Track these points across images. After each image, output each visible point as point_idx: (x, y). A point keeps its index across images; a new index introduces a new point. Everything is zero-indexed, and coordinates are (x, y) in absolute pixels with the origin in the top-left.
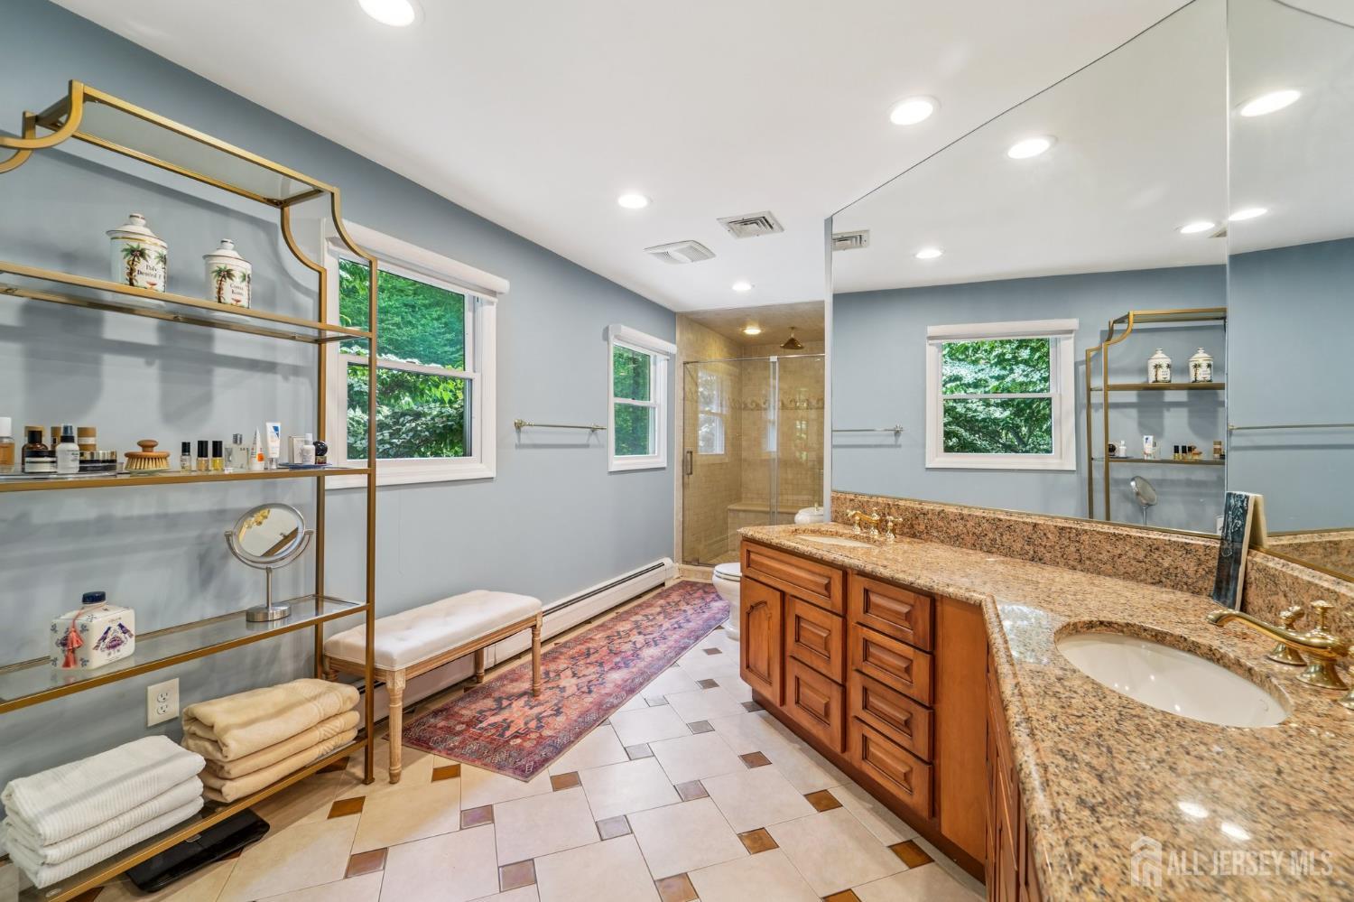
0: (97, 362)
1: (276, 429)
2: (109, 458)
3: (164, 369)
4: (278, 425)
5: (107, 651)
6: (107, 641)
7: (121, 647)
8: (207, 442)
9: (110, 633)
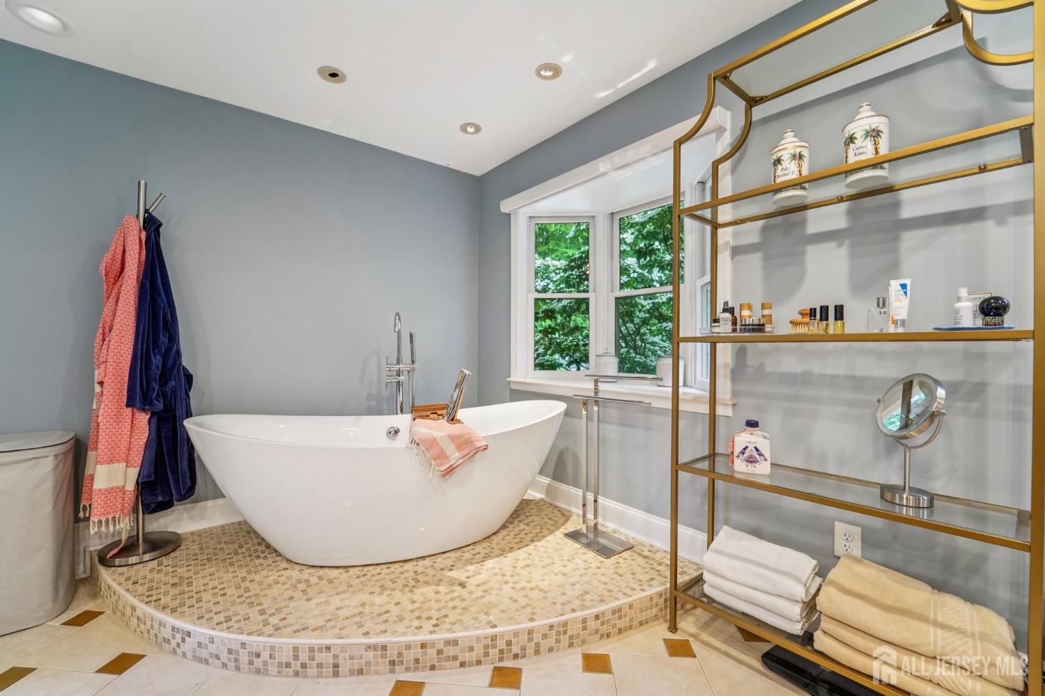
0: (803, 253)
1: (904, 286)
2: (757, 323)
3: (852, 246)
4: (908, 282)
5: (745, 463)
6: (745, 455)
7: (757, 465)
8: (827, 307)
9: (747, 451)
